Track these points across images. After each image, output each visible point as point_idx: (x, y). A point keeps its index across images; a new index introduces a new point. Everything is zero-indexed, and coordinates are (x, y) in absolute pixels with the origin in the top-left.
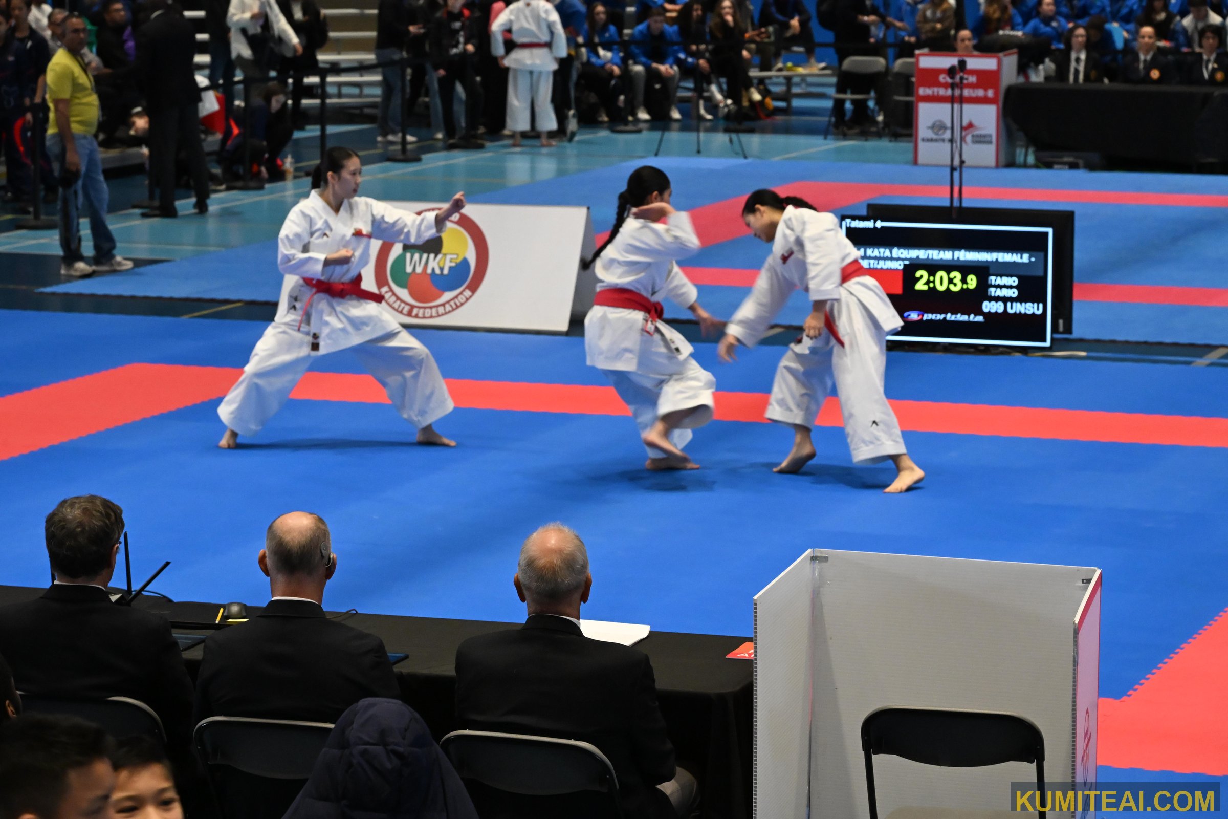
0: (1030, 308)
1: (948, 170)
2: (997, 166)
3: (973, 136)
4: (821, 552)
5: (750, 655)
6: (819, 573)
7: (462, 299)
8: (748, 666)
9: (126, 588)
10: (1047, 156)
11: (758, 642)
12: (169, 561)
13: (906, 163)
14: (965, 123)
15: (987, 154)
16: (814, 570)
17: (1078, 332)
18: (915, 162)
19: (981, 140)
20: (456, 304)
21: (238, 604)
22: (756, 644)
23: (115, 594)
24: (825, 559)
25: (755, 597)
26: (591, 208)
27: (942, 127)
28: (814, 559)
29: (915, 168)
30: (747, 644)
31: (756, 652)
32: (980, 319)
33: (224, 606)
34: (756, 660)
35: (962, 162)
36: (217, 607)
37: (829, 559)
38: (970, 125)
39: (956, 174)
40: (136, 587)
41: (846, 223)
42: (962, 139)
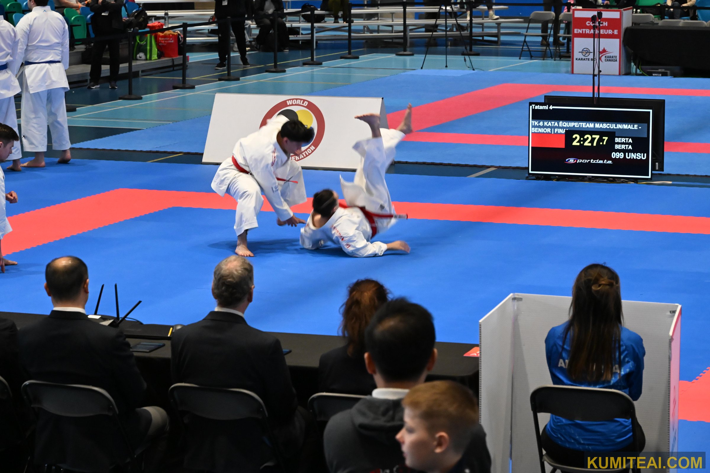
0: (639, 156)
1: (592, 76)
2: (620, 74)
3: (606, 57)
4: (518, 295)
5: (477, 354)
6: (517, 308)
7: (309, 151)
8: (476, 361)
9: (116, 316)
10: (649, 68)
11: (482, 347)
12: (141, 300)
13: (567, 72)
14: (601, 50)
15: (614, 67)
16: (514, 306)
17: (667, 170)
18: (573, 73)
19: (610, 59)
20: (305, 154)
21: (181, 325)
22: (480, 348)
23: (110, 320)
24: (520, 299)
25: (480, 321)
26: (384, 99)
27: (588, 52)
28: (514, 299)
29: (572, 75)
30: (475, 349)
31: (480, 353)
32: (610, 162)
33: (173, 327)
34: (481, 357)
35: (600, 71)
36: (168, 327)
37: (523, 299)
38: (604, 51)
39: (596, 78)
40: (122, 315)
41: (532, 106)
42: (600, 59)
